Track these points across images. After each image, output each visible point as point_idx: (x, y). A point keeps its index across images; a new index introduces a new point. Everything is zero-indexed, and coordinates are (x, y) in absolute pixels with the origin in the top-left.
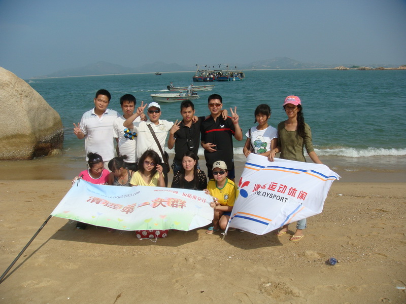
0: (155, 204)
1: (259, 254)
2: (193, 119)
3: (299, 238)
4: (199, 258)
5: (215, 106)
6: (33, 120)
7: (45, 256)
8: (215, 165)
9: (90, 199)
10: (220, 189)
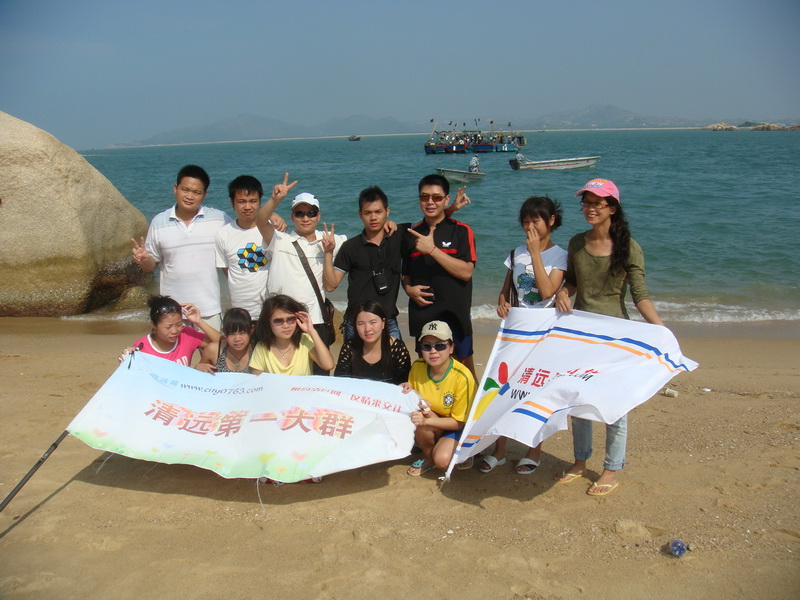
0: (286, 422)
1: (514, 525)
2: (386, 226)
3: (606, 489)
4: (384, 531)
5: (431, 201)
6: (89, 229)
7: (57, 518)
8: (426, 330)
9: (153, 411)
10: (435, 382)
